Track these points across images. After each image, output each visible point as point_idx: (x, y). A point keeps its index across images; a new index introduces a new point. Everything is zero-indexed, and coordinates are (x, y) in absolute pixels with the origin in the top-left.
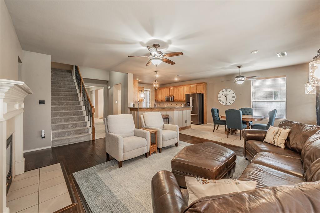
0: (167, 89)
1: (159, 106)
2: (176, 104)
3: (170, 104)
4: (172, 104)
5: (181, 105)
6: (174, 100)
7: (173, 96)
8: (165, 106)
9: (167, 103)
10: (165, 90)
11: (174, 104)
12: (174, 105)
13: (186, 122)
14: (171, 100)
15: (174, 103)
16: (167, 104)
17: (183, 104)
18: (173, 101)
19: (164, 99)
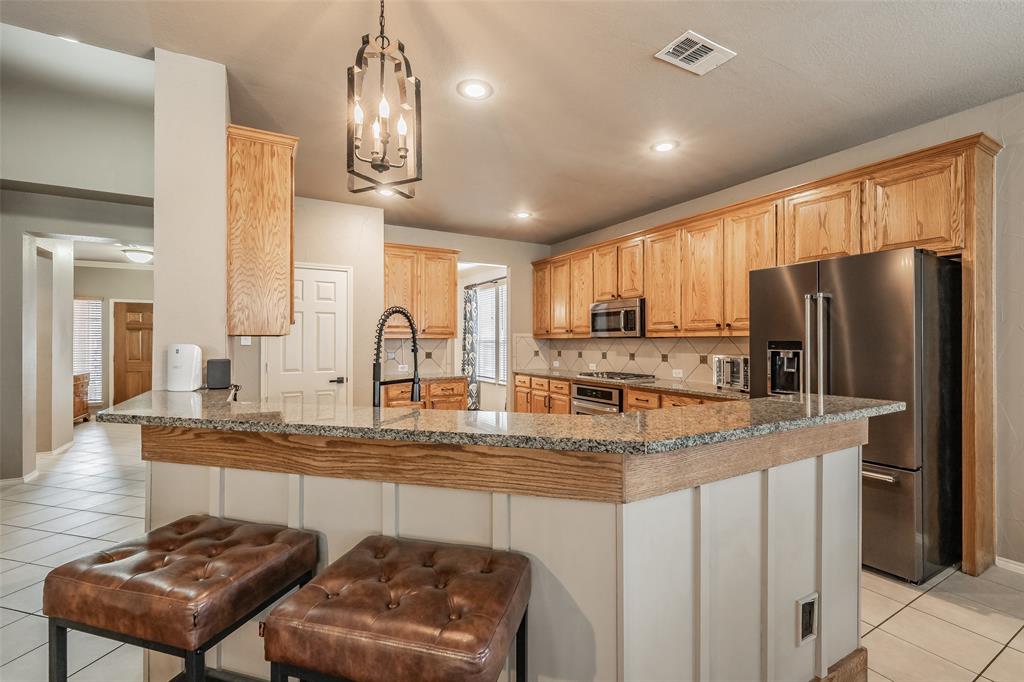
0: (603, 255)
1: (556, 364)
2: (665, 358)
3: (619, 354)
4: (632, 356)
5: (704, 360)
6: (650, 326)
7: (643, 302)
8: (593, 368)
9: (604, 347)
10: (587, 263)
11: (650, 355)
12: (645, 361)
13: (807, 628)
14: (629, 326)
15: (646, 347)
16: (604, 356)
17: (715, 358)
18: (643, 334)
19: (582, 320)
